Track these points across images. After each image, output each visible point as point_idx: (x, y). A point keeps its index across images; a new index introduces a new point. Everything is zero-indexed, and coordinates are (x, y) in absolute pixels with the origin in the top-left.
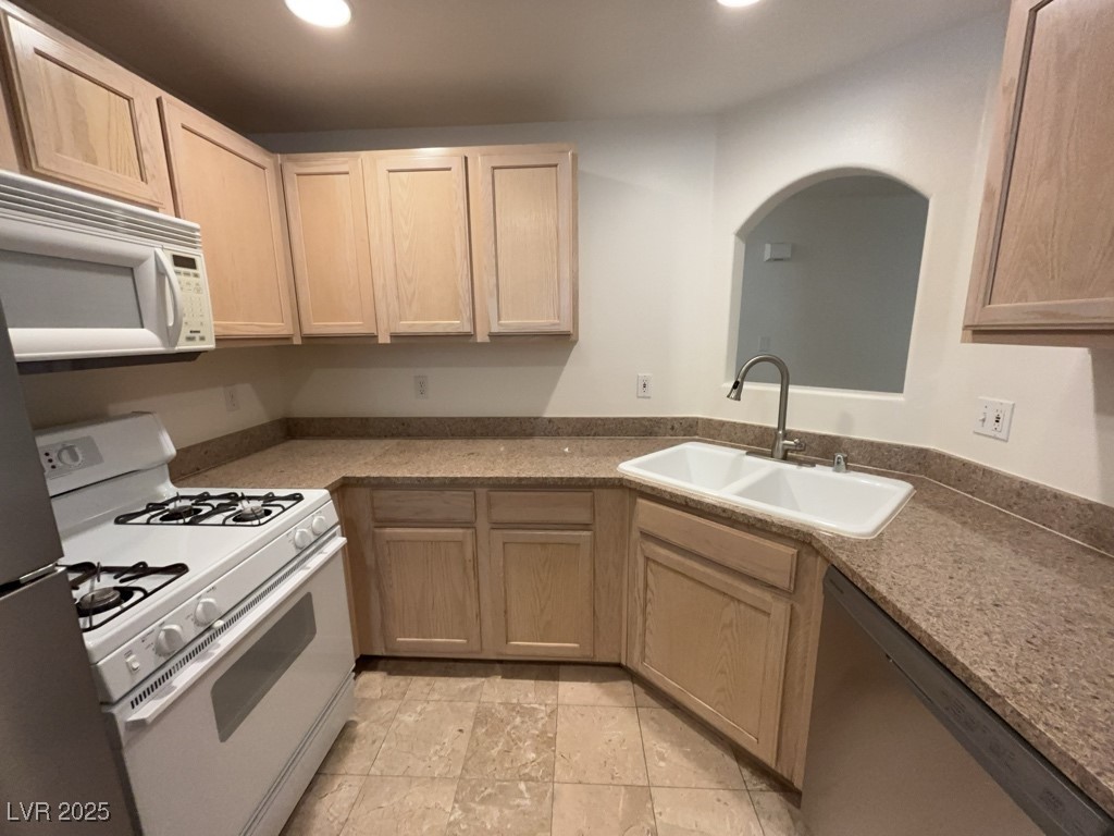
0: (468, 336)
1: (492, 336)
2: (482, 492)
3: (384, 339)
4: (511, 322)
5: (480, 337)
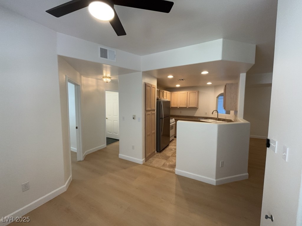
0: (186, 107)
4: (191, 106)
5: (188, 107)
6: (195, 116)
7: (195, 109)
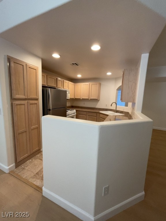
1: (91, 99)
2: (87, 112)
3: (81, 99)
5: (89, 99)
6: (96, 107)
7: (96, 100)
